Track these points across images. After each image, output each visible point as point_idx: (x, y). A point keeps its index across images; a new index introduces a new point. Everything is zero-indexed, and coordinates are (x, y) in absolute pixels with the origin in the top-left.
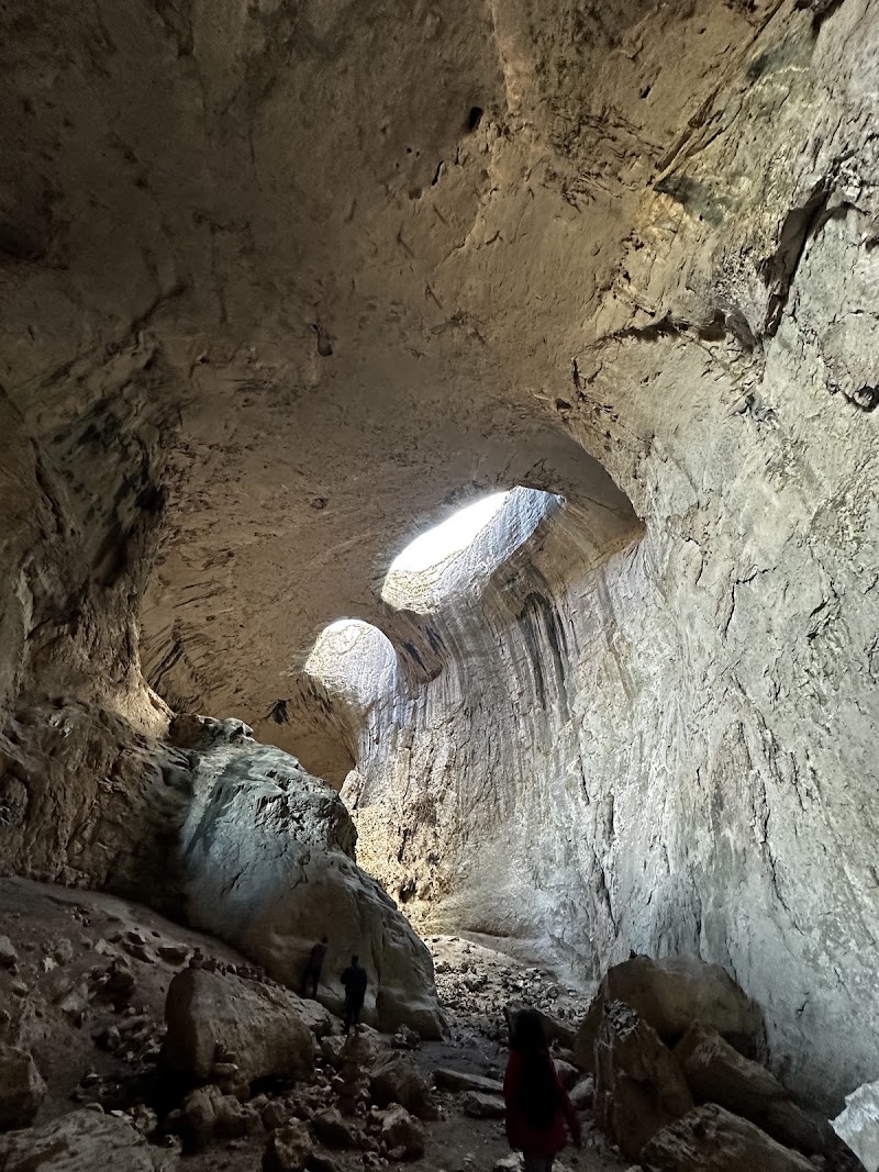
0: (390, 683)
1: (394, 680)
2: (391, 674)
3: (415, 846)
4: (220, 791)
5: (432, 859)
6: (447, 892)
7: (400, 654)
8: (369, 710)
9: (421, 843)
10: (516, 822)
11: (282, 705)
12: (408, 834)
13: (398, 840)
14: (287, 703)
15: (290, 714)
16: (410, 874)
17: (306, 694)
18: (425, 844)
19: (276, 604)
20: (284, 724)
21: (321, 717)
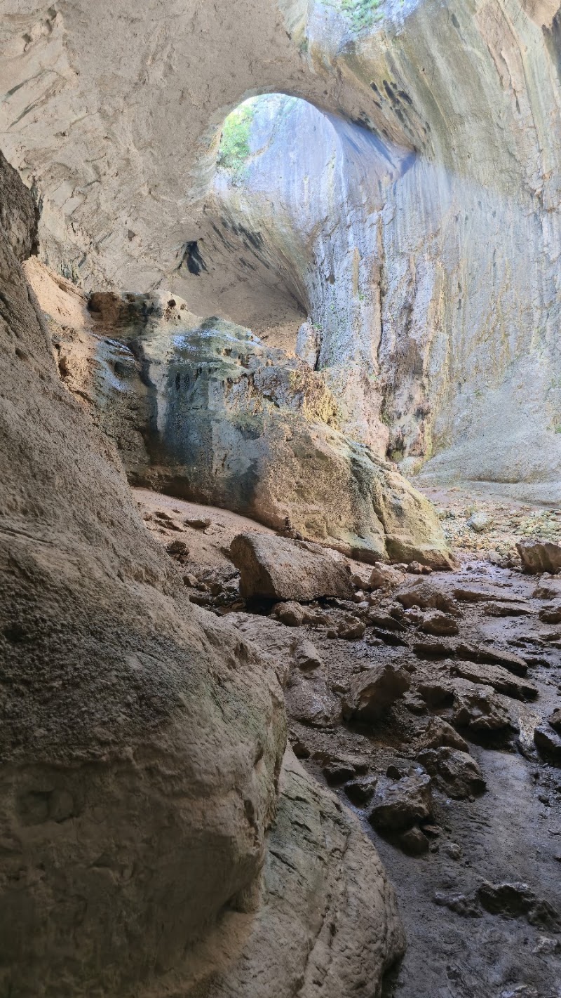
0: (338, 190)
1: (343, 184)
2: (337, 176)
3: (399, 403)
4: (178, 378)
5: (421, 413)
6: (443, 445)
7: (347, 140)
8: (312, 237)
9: (405, 397)
10: (532, 361)
11: (192, 248)
12: (389, 389)
13: (377, 398)
14: (200, 245)
15: (206, 260)
16: (396, 432)
17: (220, 227)
18: (411, 398)
19: (144, 89)
20: (202, 274)
21: (249, 257)
